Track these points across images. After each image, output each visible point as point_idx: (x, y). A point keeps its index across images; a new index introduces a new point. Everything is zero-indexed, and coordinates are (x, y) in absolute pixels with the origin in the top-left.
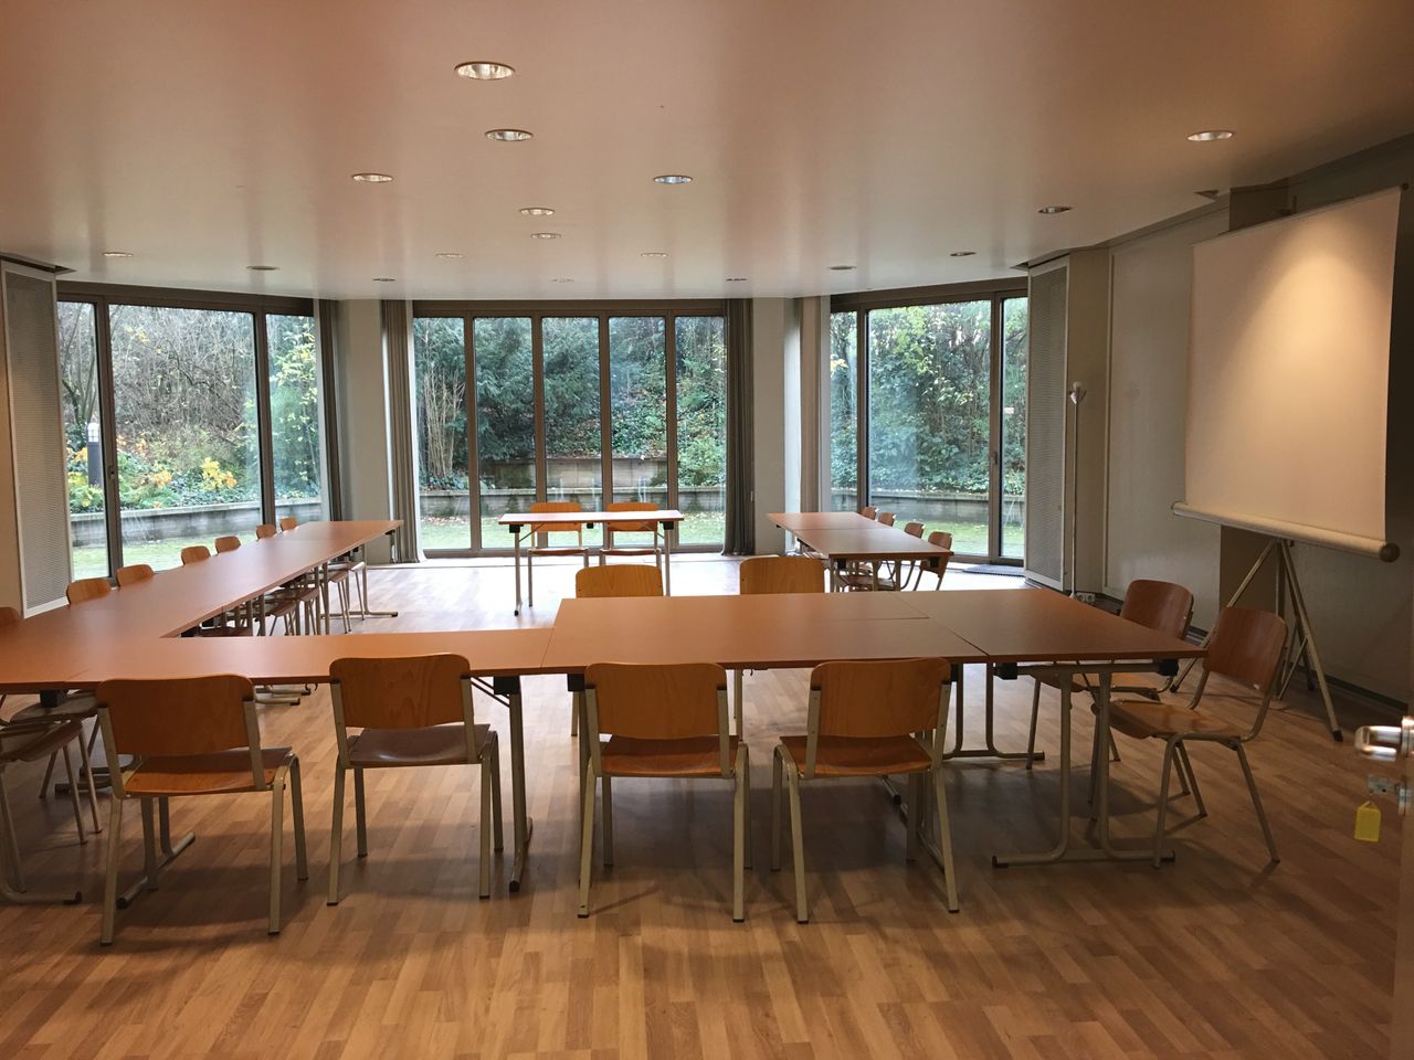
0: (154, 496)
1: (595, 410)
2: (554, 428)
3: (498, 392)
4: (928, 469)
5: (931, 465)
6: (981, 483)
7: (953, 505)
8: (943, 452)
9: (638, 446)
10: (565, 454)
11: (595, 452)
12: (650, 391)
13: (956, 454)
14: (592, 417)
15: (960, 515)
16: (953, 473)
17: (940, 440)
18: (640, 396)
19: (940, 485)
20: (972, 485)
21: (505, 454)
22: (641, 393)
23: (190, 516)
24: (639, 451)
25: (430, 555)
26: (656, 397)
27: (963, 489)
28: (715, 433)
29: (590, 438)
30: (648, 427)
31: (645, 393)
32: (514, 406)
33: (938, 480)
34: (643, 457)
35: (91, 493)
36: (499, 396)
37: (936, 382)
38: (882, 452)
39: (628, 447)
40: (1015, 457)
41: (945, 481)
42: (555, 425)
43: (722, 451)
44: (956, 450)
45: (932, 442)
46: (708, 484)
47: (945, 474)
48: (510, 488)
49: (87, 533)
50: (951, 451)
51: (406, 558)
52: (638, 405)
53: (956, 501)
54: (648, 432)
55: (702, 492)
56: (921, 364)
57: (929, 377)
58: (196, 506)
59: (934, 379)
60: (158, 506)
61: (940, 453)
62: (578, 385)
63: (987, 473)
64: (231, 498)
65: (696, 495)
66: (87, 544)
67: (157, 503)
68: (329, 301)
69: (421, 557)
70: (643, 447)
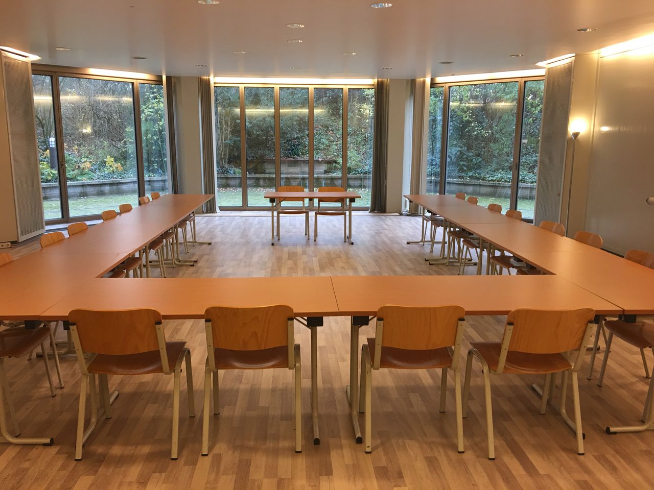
0: (82, 174)
3: (250, 125)
4: (465, 169)
5: (467, 166)
6: (493, 177)
7: (478, 187)
8: (474, 160)
9: (317, 154)
12: (322, 126)
13: (480, 162)
16: (478, 171)
17: (472, 154)
19: (471, 177)
20: (488, 177)
21: (253, 157)
22: (318, 127)
23: (101, 185)
24: (318, 156)
25: (222, 209)
26: (326, 129)
27: (484, 179)
28: (356, 148)
29: (293, 149)
30: (322, 144)
31: (320, 127)
32: (257, 133)
33: (471, 175)
34: (320, 160)
35: (52, 173)
36: (251, 127)
37: (473, 125)
41: (474, 175)
43: (360, 157)
44: (480, 159)
45: (468, 155)
46: (353, 174)
47: (474, 172)
48: (255, 174)
49: (50, 193)
50: (478, 160)
51: (211, 210)
52: (317, 133)
53: (480, 185)
54: (322, 147)
55: (351, 178)
56: (465, 115)
57: (469, 122)
58: (104, 180)
59: (471, 123)
60: (85, 180)
61: (472, 161)
62: (289, 123)
63: (496, 171)
64: (121, 176)
65: (348, 179)
66: (50, 198)
67: (84, 178)
68: (171, 77)
69: (218, 210)
70: (319, 154)
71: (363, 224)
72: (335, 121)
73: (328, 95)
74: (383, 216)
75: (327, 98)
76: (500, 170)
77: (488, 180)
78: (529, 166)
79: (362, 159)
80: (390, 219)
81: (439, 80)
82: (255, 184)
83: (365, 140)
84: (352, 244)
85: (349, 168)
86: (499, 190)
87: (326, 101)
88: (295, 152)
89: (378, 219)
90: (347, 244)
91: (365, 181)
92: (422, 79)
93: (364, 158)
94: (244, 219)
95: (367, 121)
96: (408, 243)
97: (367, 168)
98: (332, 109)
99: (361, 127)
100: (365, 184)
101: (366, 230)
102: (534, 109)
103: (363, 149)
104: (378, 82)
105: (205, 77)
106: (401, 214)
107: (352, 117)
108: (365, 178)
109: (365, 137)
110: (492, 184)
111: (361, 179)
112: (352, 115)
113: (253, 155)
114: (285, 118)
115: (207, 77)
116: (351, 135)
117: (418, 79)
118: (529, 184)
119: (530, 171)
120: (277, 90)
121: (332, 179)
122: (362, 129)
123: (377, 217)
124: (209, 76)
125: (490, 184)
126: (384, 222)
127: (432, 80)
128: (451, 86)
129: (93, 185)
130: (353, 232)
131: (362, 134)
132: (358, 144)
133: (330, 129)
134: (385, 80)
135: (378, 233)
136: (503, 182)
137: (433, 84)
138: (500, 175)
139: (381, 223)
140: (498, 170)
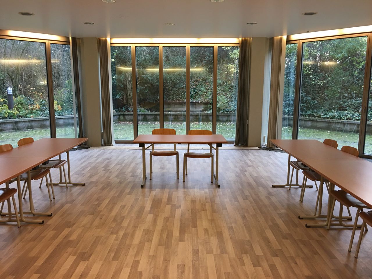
0: (32, 113)
1: (184, 86)
2: (171, 92)
3: (151, 79)
4: (305, 109)
5: (306, 107)
6: (327, 115)
7: (316, 123)
8: (311, 102)
9: (198, 98)
10: (174, 100)
11: (184, 100)
12: (202, 80)
13: (316, 104)
14: (183, 88)
15: (318, 126)
16: (315, 111)
17: (310, 98)
18: (199, 81)
19: (309, 115)
20: (323, 115)
21: (153, 100)
22: (199, 80)
23: (43, 120)
24: (198, 99)
26: (204, 82)
27: (319, 117)
28: (224, 94)
29: (182, 95)
30: (202, 91)
31: (201, 80)
32: (157, 84)
33: (309, 113)
34: (200, 102)
35: (8, 112)
36: (152, 80)
37: (311, 76)
38: (287, 102)
39: (195, 98)
40: (340, 105)
41: (312, 113)
42: (171, 91)
43: (227, 100)
44: (316, 102)
45: (307, 99)
46: (222, 112)
47: (311, 111)
48: (156, 111)
49: (5, 127)
50: (314, 102)
51: (108, 143)
52: (198, 84)
53: (317, 121)
54: (201, 93)
55: (221, 115)
56: (305, 70)
57: (308, 75)
58: (46, 117)
59: (310, 75)
60: (31, 117)
61: (310, 103)
62: (178, 77)
63: (329, 111)
64: (59, 114)
65: (218, 116)
66: (5, 130)
67: (32, 116)
68: (76, 38)
69: (114, 143)
70: (200, 98)
71: (229, 159)
72: (210, 76)
73: (206, 59)
74: (245, 150)
75: (205, 61)
76: (332, 110)
77: (323, 118)
78: (355, 107)
79: (229, 102)
80: (252, 153)
81: (293, 37)
82: (154, 119)
83: (230, 88)
84: (219, 187)
85: (219, 108)
86: (333, 125)
87: (205, 63)
88: (183, 97)
89: (242, 153)
90: (214, 186)
91: (231, 117)
92: (279, 37)
93: (230, 101)
94: (131, 151)
95: (232, 75)
96: (274, 187)
97: (232, 108)
98: (209, 68)
99: (228, 80)
100: (230, 119)
101: (232, 166)
102: (358, 65)
103: (229, 95)
104: (242, 40)
105: (103, 38)
106: (261, 148)
107: (222, 74)
108: (231, 115)
109: (231, 86)
110: (327, 121)
111: (228, 115)
112: (222, 72)
113: (154, 99)
114: (175, 73)
115: (105, 38)
116: (221, 85)
117: (276, 37)
118: (356, 121)
119: (355, 111)
120: (161, 48)
121: (207, 115)
122: (228, 81)
123: (241, 151)
124: (106, 37)
125: (325, 121)
126: (248, 157)
127: (288, 37)
128: (304, 42)
129: (37, 120)
130: (220, 170)
131: (228, 85)
132: (225, 91)
133: (207, 81)
134: (248, 38)
135: (243, 171)
136: (335, 119)
137: (289, 42)
138: (332, 114)
139: (245, 158)
140: (330, 110)
